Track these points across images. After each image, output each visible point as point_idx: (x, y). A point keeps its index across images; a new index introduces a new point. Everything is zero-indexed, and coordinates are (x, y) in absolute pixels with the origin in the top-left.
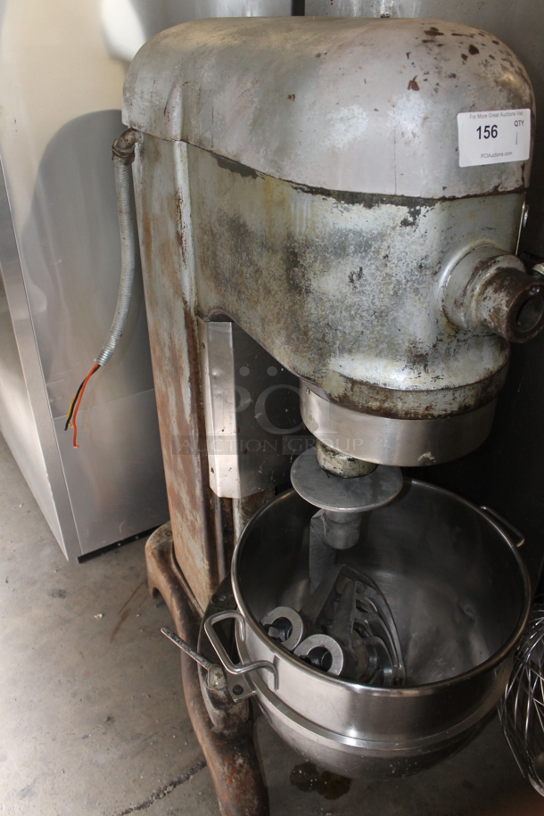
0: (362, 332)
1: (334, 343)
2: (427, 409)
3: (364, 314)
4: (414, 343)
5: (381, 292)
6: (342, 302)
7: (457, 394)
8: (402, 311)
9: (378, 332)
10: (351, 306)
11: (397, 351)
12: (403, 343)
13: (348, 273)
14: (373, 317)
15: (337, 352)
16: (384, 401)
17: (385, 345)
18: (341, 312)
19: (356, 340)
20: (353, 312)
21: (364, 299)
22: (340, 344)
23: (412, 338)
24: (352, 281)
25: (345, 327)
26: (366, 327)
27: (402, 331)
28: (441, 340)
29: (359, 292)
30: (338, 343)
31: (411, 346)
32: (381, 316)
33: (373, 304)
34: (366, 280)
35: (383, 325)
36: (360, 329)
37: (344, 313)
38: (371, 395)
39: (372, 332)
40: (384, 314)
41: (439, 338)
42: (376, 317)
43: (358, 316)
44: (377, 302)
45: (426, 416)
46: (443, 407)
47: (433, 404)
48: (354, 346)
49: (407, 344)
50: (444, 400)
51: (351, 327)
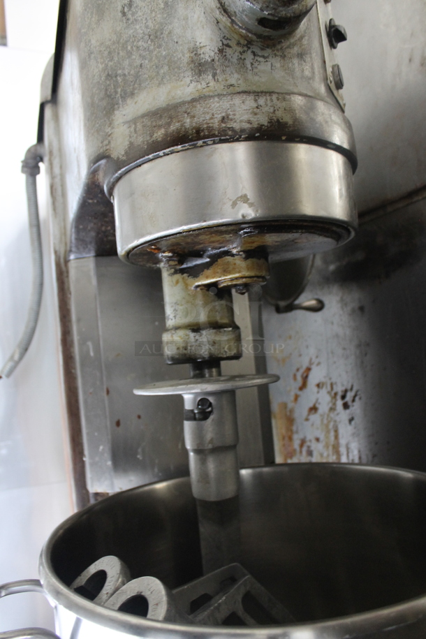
0: (141, 66)
1: (116, 92)
2: (223, 120)
3: (140, 43)
4: (195, 51)
5: (152, 12)
6: (118, 43)
7: (261, 101)
8: (176, 20)
9: (156, 55)
10: (127, 42)
11: (179, 68)
12: (183, 56)
13: (120, 8)
14: (149, 42)
15: (120, 102)
16: (169, 124)
17: (166, 68)
18: (119, 53)
19: (137, 76)
20: (129, 48)
21: (138, 27)
22: (122, 90)
23: (192, 45)
24: (124, 14)
25: (124, 69)
26: (144, 58)
27: (180, 43)
28: (228, 46)
29: (132, 23)
30: (119, 90)
31: (192, 55)
32: (156, 37)
33: (147, 27)
34: (137, 7)
35: (160, 46)
36: (138, 62)
37: (121, 53)
38: (154, 124)
39: (150, 60)
40: (158, 34)
41: (225, 42)
42: (152, 41)
43: (134, 48)
44: (150, 24)
45: (224, 131)
46: (245, 117)
47: (229, 112)
48: (136, 85)
49: (187, 55)
50: (244, 107)
51: (130, 65)
